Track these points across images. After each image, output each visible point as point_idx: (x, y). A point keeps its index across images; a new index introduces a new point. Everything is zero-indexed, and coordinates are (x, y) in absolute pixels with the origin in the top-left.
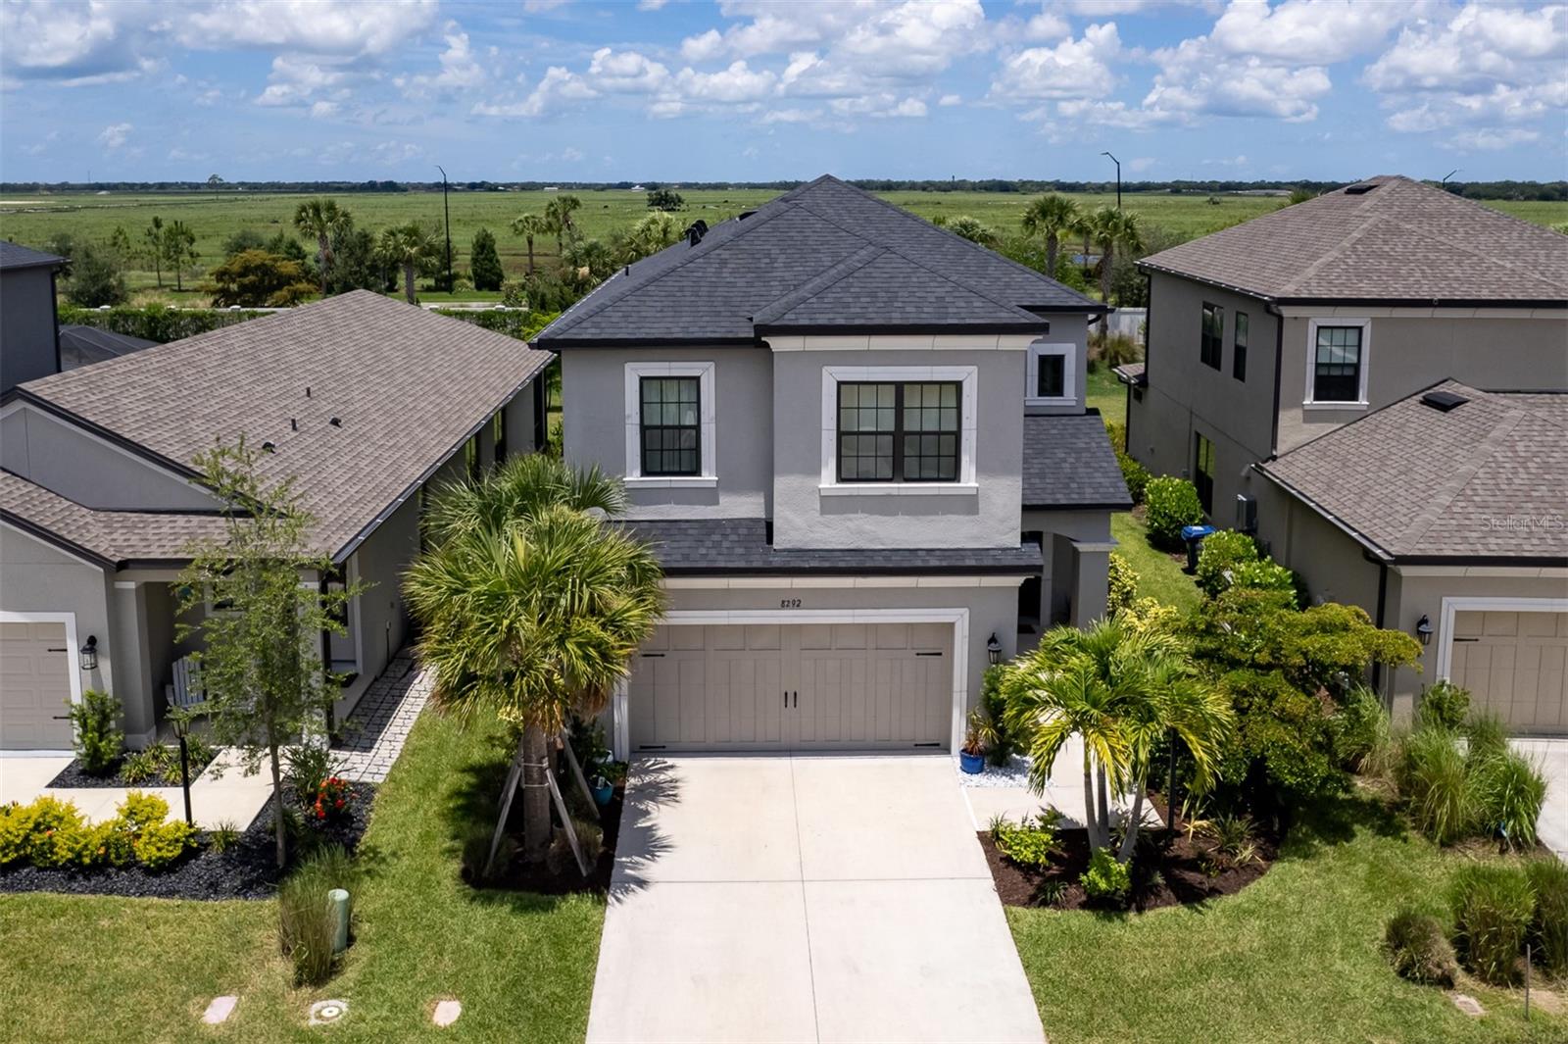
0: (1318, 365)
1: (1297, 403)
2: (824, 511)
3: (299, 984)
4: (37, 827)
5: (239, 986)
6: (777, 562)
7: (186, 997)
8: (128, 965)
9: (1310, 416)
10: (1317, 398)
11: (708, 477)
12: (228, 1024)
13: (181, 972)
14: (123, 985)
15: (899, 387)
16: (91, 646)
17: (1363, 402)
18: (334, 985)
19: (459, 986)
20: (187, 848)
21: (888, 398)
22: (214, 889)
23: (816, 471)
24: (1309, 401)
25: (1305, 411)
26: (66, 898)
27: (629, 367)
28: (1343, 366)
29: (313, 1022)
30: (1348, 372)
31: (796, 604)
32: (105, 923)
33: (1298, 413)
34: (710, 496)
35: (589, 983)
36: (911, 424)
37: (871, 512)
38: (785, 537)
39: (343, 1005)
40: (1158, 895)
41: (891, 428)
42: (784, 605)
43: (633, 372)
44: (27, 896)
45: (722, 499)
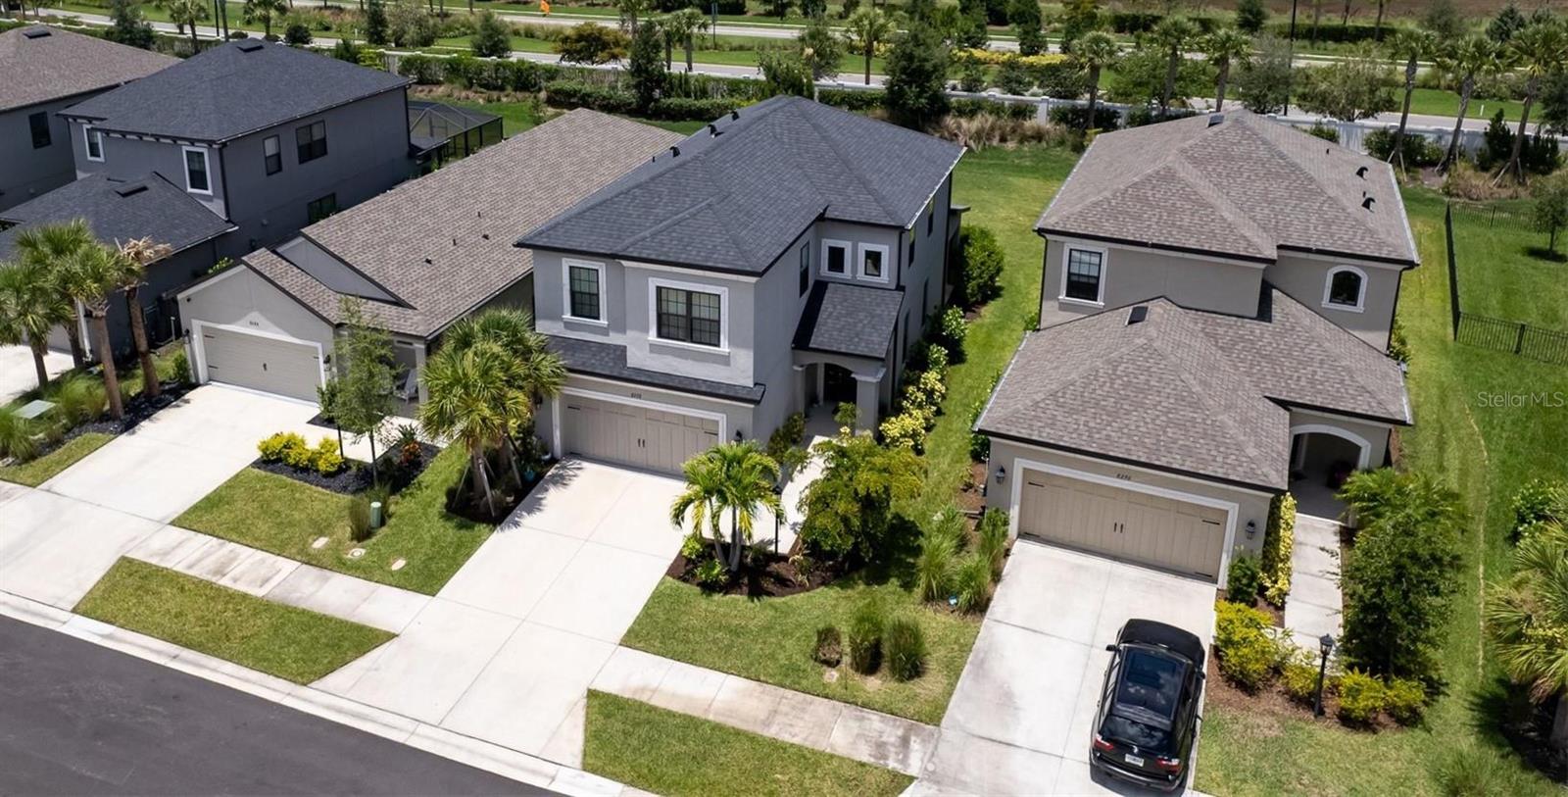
0: (1070, 274)
1: (1055, 297)
2: (651, 351)
3: (352, 539)
4: (285, 447)
5: (330, 535)
6: (626, 374)
7: (310, 534)
8: (297, 515)
9: (1064, 307)
10: (1067, 295)
11: (603, 322)
12: (319, 550)
13: (313, 523)
14: (291, 524)
15: (689, 294)
16: (327, 361)
17: (1100, 303)
18: (366, 543)
19: (407, 554)
20: (340, 467)
21: (682, 298)
22: (344, 489)
23: (646, 330)
24: (1062, 297)
25: (1061, 304)
26: (289, 480)
27: (564, 260)
28: (1089, 277)
29: (349, 556)
30: (1093, 281)
31: (639, 397)
32: (297, 495)
33: (1056, 304)
34: (605, 331)
35: (460, 566)
36: (695, 313)
37: (674, 355)
38: (632, 362)
39: (363, 551)
40: (740, 588)
41: (684, 313)
42: (633, 396)
43: (567, 262)
44: (276, 476)
45: (611, 334)
